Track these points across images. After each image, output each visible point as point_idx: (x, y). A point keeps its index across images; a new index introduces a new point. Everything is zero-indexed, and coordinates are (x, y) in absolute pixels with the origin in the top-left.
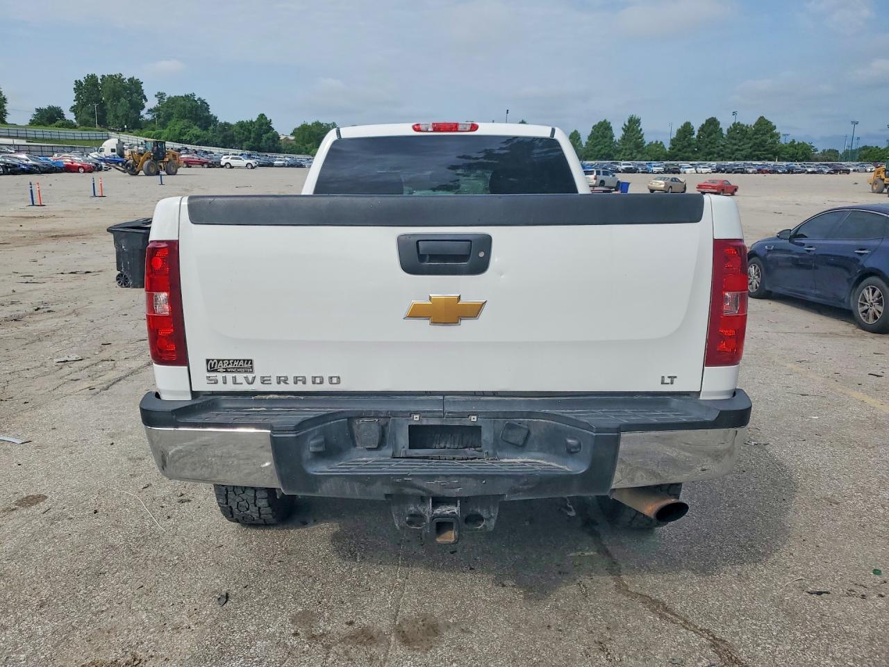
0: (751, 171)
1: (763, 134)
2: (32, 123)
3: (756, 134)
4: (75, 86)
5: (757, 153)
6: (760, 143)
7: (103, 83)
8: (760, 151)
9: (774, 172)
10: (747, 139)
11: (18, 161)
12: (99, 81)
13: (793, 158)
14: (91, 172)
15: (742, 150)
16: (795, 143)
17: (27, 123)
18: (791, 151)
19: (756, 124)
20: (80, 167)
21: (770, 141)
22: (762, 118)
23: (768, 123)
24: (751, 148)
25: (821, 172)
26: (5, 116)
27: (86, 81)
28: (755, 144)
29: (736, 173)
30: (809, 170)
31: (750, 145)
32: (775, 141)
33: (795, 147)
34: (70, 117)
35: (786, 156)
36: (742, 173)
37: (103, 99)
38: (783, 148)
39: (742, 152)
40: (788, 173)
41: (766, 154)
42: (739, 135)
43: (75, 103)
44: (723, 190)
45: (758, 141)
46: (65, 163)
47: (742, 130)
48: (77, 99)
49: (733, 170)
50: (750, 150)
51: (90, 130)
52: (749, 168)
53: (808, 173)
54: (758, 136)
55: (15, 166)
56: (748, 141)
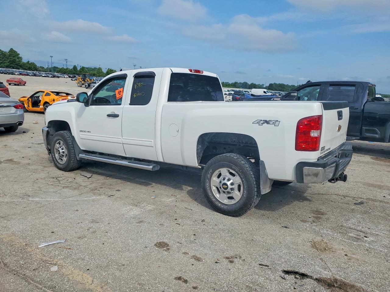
0: (16, 74)
1: (14, 57)
3: (10, 56)
5: (12, 65)
6: (13, 61)
8: (13, 64)
9: (28, 75)
10: (6, 58)
13: (30, 69)
15: (4, 63)
16: (30, 63)
18: (28, 66)
19: (9, 51)
21: (18, 60)
22: (12, 49)
23: (15, 52)
24: (9, 62)
25: (48, 77)
28: (10, 61)
29: (9, 74)
30: (43, 75)
31: (8, 61)
32: (20, 60)
33: (30, 64)
35: (26, 68)
36: (12, 74)
38: (24, 64)
39: (5, 64)
40: (34, 76)
41: (17, 66)
42: (2, 56)
44: (20, 83)
45: (12, 60)
47: (3, 54)
49: (7, 73)
50: (8, 64)
52: (16, 72)
53: (43, 76)
54: (11, 57)
56: (7, 59)
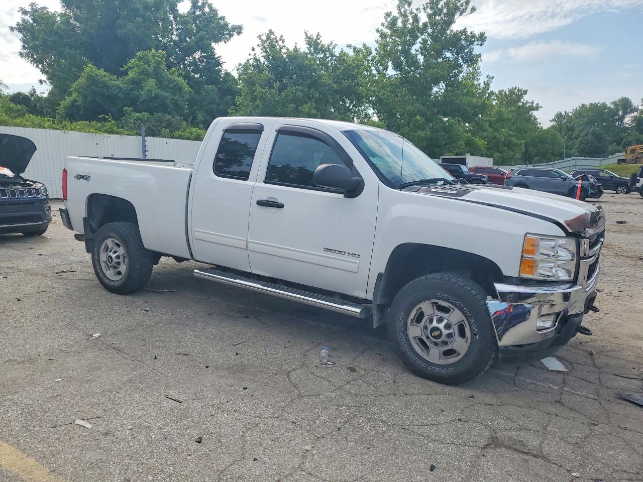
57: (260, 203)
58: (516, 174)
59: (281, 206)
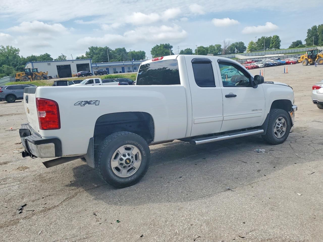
2: (290, 47)
4: (308, 31)
7: (318, 28)
11: (270, 62)
12: (317, 28)
14: (295, 64)
17: (288, 47)
20: (291, 62)
26: (279, 47)
27: (312, 28)
34: (304, 43)
37: (318, 34)
43: (307, 38)
46: (286, 62)
48: (308, 36)
51: (310, 47)
55: (268, 64)
57: (227, 96)
58: (5, 89)
59: (235, 96)
